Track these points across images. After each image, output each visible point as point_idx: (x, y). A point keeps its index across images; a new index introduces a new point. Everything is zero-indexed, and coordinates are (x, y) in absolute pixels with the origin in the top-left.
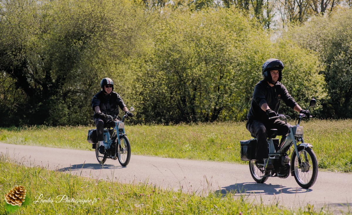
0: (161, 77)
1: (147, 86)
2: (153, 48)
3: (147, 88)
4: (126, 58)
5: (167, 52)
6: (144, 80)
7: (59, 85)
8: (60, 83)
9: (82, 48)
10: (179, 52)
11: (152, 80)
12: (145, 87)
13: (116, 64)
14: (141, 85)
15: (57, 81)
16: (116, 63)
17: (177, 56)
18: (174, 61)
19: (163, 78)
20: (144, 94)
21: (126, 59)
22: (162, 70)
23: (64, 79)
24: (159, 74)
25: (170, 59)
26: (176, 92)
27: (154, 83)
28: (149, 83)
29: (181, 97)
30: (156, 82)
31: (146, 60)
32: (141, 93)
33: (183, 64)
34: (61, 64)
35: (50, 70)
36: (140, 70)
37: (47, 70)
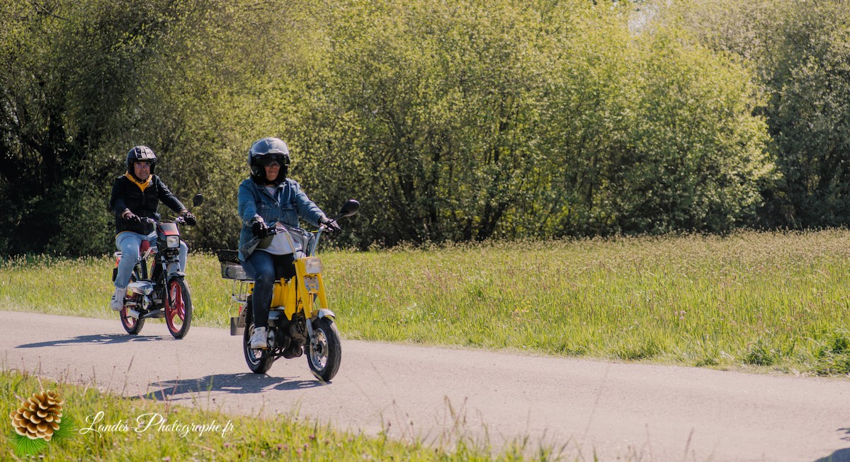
0: (349, 127)
1: (312, 150)
2: (328, 51)
3: (313, 154)
4: (258, 79)
5: (363, 62)
6: (305, 135)
7: (86, 149)
8: (87, 143)
9: (144, 54)
10: (395, 61)
11: (326, 133)
12: (307, 152)
13: (231, 94)
14: (297, 146)
15: (81, 138)
16: (231, 91)
17: (388, 72)
18: (382, 84)
19: (354, 130)
20: (306, 171)
21: (258, 82)
22: (349, 110)
23: (99, 134)
24: (342, 119)
25: (372, 79)
26: (387, 164)
27: (330, 142)
28: (318, 143)
29: (400, 178)
30: (335, 138)
31: (309, 83)
32: (296, 168)
33: (406, 94)
34: (90, 97)
35: (62, 110)
36: (295, 109)
37: (54, 111)
